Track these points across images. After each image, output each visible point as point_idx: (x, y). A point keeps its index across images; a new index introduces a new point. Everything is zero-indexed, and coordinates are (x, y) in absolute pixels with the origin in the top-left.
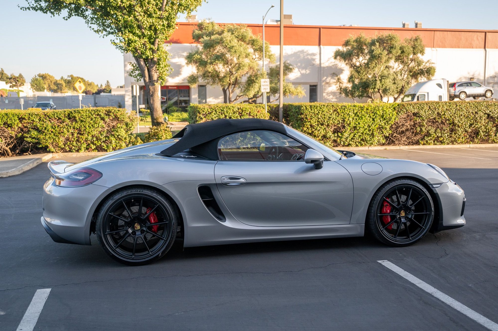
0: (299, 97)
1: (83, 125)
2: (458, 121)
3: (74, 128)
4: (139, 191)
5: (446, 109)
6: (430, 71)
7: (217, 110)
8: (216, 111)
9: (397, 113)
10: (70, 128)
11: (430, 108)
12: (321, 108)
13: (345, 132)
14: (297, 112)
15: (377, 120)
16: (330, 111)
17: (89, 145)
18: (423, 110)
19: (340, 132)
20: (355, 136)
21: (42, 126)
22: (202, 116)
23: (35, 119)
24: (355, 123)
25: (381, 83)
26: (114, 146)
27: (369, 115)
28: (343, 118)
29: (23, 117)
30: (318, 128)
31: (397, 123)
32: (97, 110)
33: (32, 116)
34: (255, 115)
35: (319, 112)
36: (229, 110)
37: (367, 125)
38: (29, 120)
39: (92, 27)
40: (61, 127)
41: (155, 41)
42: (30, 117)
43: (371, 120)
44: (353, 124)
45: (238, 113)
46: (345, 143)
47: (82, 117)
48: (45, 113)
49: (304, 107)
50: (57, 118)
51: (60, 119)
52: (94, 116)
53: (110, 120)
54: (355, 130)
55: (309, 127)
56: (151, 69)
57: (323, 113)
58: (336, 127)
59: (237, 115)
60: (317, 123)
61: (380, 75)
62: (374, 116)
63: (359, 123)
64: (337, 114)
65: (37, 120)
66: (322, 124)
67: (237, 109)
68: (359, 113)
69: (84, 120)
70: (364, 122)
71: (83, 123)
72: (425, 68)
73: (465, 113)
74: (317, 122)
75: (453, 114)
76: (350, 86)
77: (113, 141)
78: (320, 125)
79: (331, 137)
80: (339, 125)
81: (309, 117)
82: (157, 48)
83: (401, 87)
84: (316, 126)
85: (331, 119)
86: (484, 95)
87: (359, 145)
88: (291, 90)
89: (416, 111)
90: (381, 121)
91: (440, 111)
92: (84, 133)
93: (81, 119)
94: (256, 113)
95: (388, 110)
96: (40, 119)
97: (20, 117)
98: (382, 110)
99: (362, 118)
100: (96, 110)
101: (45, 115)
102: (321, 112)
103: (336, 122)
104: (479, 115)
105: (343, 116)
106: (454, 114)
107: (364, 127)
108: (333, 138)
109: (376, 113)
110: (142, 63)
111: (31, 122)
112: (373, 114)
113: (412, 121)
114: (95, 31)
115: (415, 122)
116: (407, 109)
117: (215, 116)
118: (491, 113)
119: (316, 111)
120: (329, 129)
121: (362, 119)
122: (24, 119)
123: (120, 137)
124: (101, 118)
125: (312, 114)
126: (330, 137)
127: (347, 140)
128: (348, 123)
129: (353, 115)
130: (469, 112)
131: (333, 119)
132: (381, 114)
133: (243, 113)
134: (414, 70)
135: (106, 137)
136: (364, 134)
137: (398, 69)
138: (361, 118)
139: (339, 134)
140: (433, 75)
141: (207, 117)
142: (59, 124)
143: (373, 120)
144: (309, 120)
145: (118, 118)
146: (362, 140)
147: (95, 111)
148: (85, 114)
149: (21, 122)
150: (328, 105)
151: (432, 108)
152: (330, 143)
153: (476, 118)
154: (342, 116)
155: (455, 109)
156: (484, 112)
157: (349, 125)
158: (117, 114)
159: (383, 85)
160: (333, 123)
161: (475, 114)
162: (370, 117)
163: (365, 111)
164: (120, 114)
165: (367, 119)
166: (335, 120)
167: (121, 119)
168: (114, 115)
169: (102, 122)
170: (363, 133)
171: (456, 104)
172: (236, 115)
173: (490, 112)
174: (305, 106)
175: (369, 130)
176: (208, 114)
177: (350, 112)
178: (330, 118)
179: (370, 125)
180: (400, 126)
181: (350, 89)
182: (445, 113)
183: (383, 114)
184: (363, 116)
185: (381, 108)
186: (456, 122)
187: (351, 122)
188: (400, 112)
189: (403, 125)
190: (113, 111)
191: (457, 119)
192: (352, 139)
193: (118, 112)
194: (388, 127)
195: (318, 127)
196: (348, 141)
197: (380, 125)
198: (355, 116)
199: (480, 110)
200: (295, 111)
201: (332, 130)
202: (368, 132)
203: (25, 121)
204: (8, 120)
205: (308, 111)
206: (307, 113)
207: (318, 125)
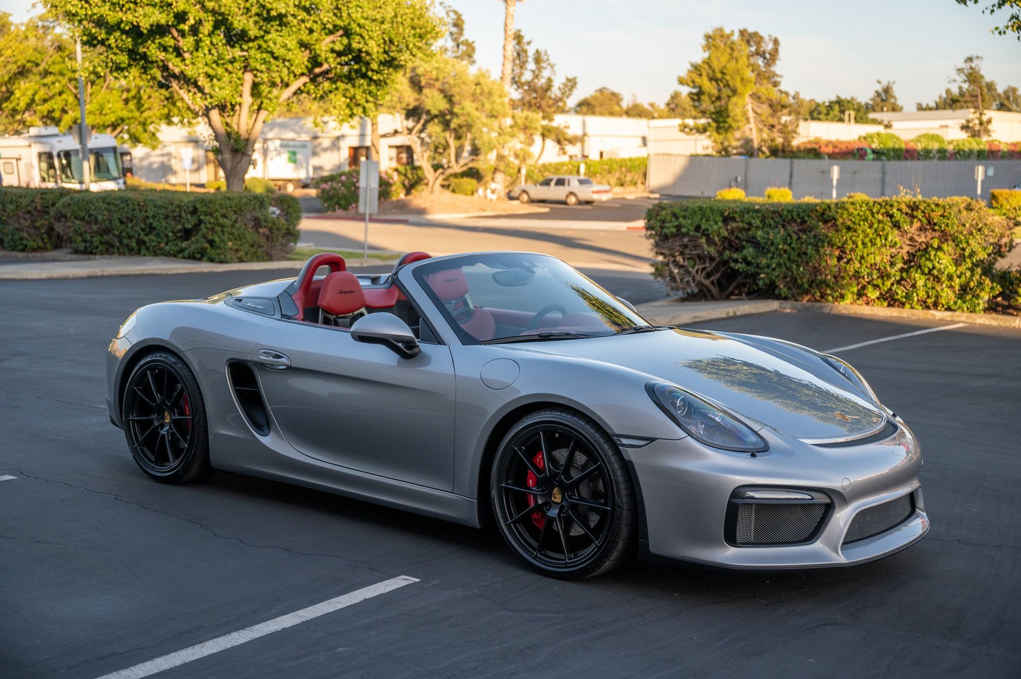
1: (851, 239)
4: (163, 356)
10: (823, 247)
17: (864, 288)
21: (766, 236)
23: (753, 221)
26: (922, 294)
29: (731, 215)
32: (886, 204)
33: (748, 214)
38: (743, 222)
40: (803, 241)
47: (851, 221)
48: (776, 208)
50: (799, 221)
51: (804, 222)
52: (880, 217)
53: (915, 228)
65: (759, 223)
69: (855, 227)
71: (852, 234)
77: (920, 283)
92: (851, 259)
93: (849, 223)
96: (763, 220)
97: (726, 214)
100: (884, 204)
101: (775, 212)
111: (746, 226)
122: (734, 219)
123: (935, 272)
124: (892, 223)
135: (902, 270)
142: (800, 234)
145: (935, 224)
147: (880, 204)
148: (856, 213)
149: (726, 225)
158: (933, 214)
164: (940, 213)
167: (941, 227)
168: (925, 216)
169: (896, 232)
190: (923, 206)
193: (933, 207)
203: (734, 225)
204: (704, 220)
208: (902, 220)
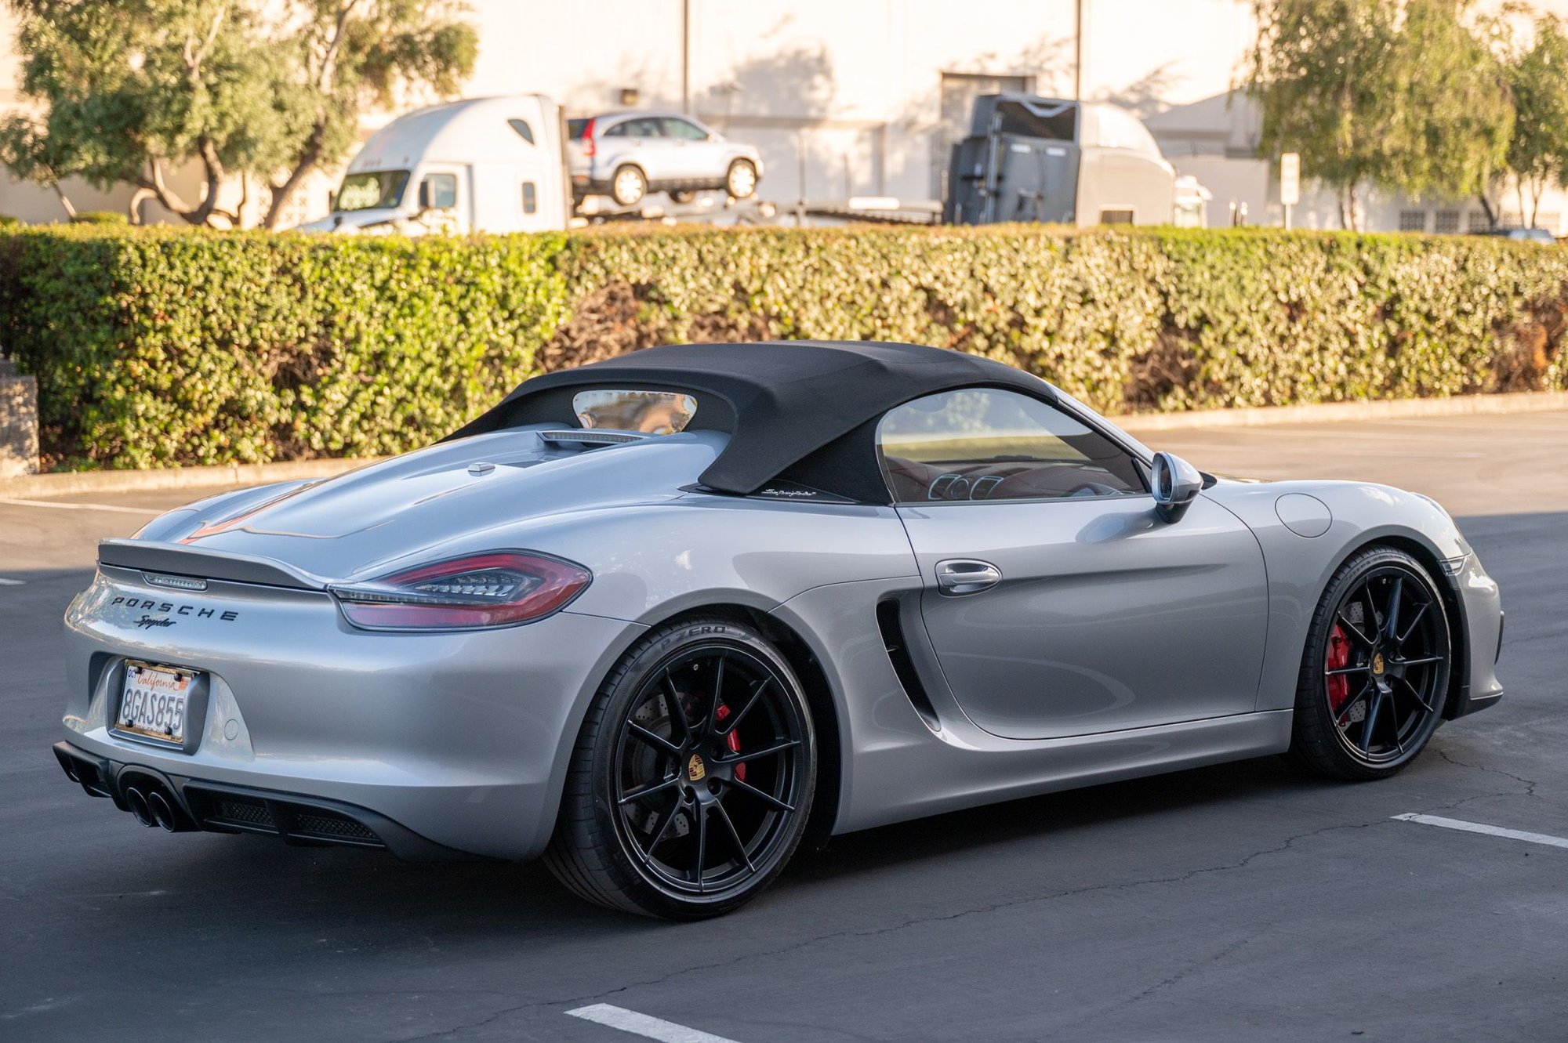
2: (817, 323)
4: (713, 628)
5: (769, 266)
6: (451, 46)
9: (567, 287)
11: (701, 259)
12: (216, 258)
13: (334, 380)
14: (91, 278)
15: (481, 317)
16: (262, 275)
18: (677, 270)
19: (307, 384)
20: (380, 400)
24: (381, 338)
25: (214, 103)
27: (445, 293)
28: (323, 310)
30: (207, 364)
31: (567, 332)
35: (207, 280)
37: (434, 346)
43: (454, 318)
44: (369, 344)
46: (331, 439)
49: (130, 249)
54: (378, 370)
55: (162, 356)
57: (229, 284)
58: (286, 358)
60: (196, 339)
61: (207, 62)
62: (462, 297)
63: (399, 337)
64: (296, 290)
66: (225, 344)
68: (399, 281)
70: (423, 332)
72: (423, 32)
73: (843, 284)
74: (198, 332)
75: (794, 287)
76: (36, 112)
78: (213, 348)
79: (267, 409)
80: (308, 348)
81: (157, 305)
83: (310, 131)
84: (195, 351)
85: (270, 314)
86: (723, 185)
87: (395, 446)
89: (644, 275)
90: (495, 324)
91: (743, 276)
95: (524, 272)
98: (500, 266)
99: (411, 307)
102: (216, 278)
103: (293, 331)
104: (895, 294)
105: (326, 300)
106: (802, 288)
107: (419, 357)
108: (272, 413)
109: (474, 284)
112: (462, 289)
113: (631, 322)
115: (643, 328)
116: (608, 263)
118: (938, 286)
119: (192, 271)
120: (259, 365)
121: (413, 315)
125: (174, 288)
126: (261, 409)
127: (339, 421)
128: (349, 334)
129: (373, 294)
130: (857, 280)
131: (278, 312)
132: (499, 290)
134: (375, 40)
136: (419, 389)
137: (290, 29)
138: (406, 311)
139: (307, 396)
140: (464, 70)
143: (464, 319)
144: (160, 323)
146: (410, 421)
150: (248, 243)
151: (709, 258)
152: (258, 441)
153: (886, 309)
154: (316, 297)
155: (801, 267)
156: (914, 280)
157: (351, 345)
159: (222, 116)
160: (276, 336)
161: (879, 289)
162: (449, 304)
163: (424, 271)
165: (436, 314)
166: (285, 318)
170: (412, 388)
171: (805, 243)
173: (937, 278)
174: (137, 248)
175: (445, 372)
177: (354, 278)
178: (261, 307)
179: (448, 344)
180: (577, 350)
181: (42, 131)
182: (764, 282)
183: (504, 288)
184: (415, 301)
185: (493, 261)
186: (807, 326)
187: (363, 327)
188: (578, 279)
189: (592, 344)
191: (815, 312)
192: (363, 416)
194: (527, 355)
195: (206, 358)
196: (345, 425)
197: (489, 342)
198: (377, 300)
199: (899, 273)
200: (77, 275)
201: (270, 371)
202: (438, 381)
205: (154, 271)
206: (150, 283)
207: (203, 345)
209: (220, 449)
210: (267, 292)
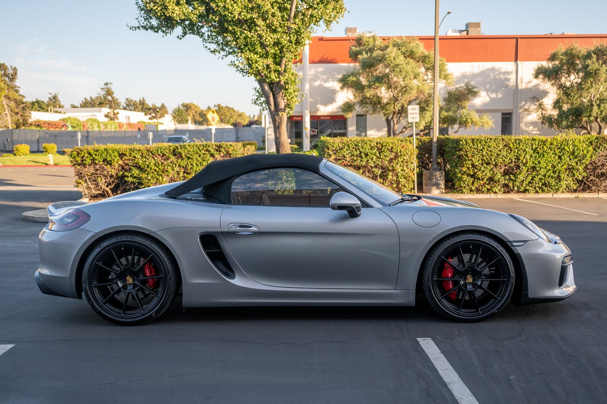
0: (485, 129)
1: (190, 162)
3: (180, 166)
4: (130, 237)
7: (351, 145)
8: (348, 146)
9: (594, 149)
10: (176, 166)
12: (486, 142)
13: (520, 174)
14: (454, 148)
15: (566, 159)
16: (499, 147)
19: (512, 174)
20: (535, 179)
21: (144, 163)
22: (331, 153)
23: (136, 156)
24: (533, 163)
25: (599, 109)
27: (554, 151)
28: (516, 156)
29: (124, 153)
30: (483, 169)
31: (594, 162)
32: (206, 145)
33: (133, 152)
34: (399, 151)
35: (483, 148)
36: (365, 144)
37: (551, 165)
38: (130, 156)
39: (208, 47)
40: (165, 164)
41: (281, 61)
42: (132, 152)
43: (557, 157)
44: (530, 164)
45: (376, 148)
46: (520, 188)
47: (189, 154)
48: (148, 149)
49: (464, 141)
50: (161, 155)
51: (164, 155)
52: (203, 152)
53: (221, 156)
54: (533, 171)
55: (471, 166)
56: (277, 96)
57: (489, 149)
58: (507, 167)
59: (375, 150)
62: (560, 152)
63: (539, 162)
64: (509, 150)
65: (139, 157)
66: (488, 164)
67: (375, 144)
68: (540, 148)
69: (191, 157)
70: (547, 161)
71: (190, 160)
74: (480, 161)
76: (555, 113)
78: (485, 165)
79: (501, 180)
80: (512, 165)
81: (470, 154)
82: (283, 69)
84: (480, 166)
85: (501, 156)
87: (540, 191)
88: (474, 120)
90: (570, 159)
92: (191, 173)
93: (188, 155)
94: (399, 148)
95: (580, 146)
96: (142, 155)
97: (120, 153)
98: (573, 144)
99: (543, 155)
100: (205, 145)
101: (148, 151)
102: (486, 148)
103: (507, 160)
105: (518, 153)
107: (546, 168)
108: (503, 181)
109: (564, 149)
110: (266, 88)
111: (133, 158)
112: (560, 150)
114: (211, 51)
117: (347, 152)
119: (479, 146)
120: (498, 169)
122: (125, 155)
124: (210, 154)
125: (474, 150)
126: (499, 181)
127: (522, 184)
128: (524, 161)
129: (532, 152)
131: (503, 156)
132: (572, 150)
133: (383, 149)
136: (546, 176)
139: (512, 177)
141: (338, 153)
142: (163, 161)
143: (560, 157)
144: (470, 158)
145: (231, 154)
146: (544, 184)
147: (203, 146)
148: (192, 150)
149: (121, 158)
150: (496, 139)
152: (499, 188)
154: (515, 152)
157: (525, 164)
158: (229, 150)
160: (502, 162)
162: (556, 154)
163: (548, 146)
164: (232, 149)
165: (551, 157)
166: (506, 158)
168: (225, 151)
169: (212, 158)
170: (545, 176)
172: (374, 152)
174: (465, 140)
175: (554, 172)
176: (339, 149)
177: (527, 147)
178: (498, 155)
179: (555, 165)
180: (598, 167)
181: (556, 117)
183: (573, 150)
184: (544, 153)
185: (570, 143)
187: (528, 160)
188: (599, 148)
189: (603, 165)
190: (224, 146)
192: (530, 183)
193: (229, 146)
194: (581, 168)
195: (483, 167)
196: (524, 185)
197: (569, 165)
198: (533, 153)
200: (452, 147)
201: (502, 171)
202: (552, 174)
203: (126, 158)
204: (108, 156)
205: (469, 146)
206: (467, 148)
207: (482, 164)
208: (215, 153)
209: (488, 190)
210: (500, 151)
